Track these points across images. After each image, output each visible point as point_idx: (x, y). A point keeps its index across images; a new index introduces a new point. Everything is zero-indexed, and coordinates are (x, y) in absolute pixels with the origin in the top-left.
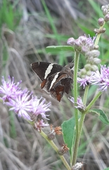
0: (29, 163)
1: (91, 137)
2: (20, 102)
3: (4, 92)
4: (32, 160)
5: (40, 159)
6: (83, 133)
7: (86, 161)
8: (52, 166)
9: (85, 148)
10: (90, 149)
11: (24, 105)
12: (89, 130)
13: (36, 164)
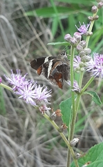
0: (21, 141)
1: (89, 111)
2: (27, 91)
3: (13, 83)
4: (23, 138)
5: (33, 137)
6: (81, 107)
7: (84, 138)
8: (47, 144)
9: (83, 124)
10: (89, 125)
11: (30, 94)
12: (88, 104)
13: (28, 143)
